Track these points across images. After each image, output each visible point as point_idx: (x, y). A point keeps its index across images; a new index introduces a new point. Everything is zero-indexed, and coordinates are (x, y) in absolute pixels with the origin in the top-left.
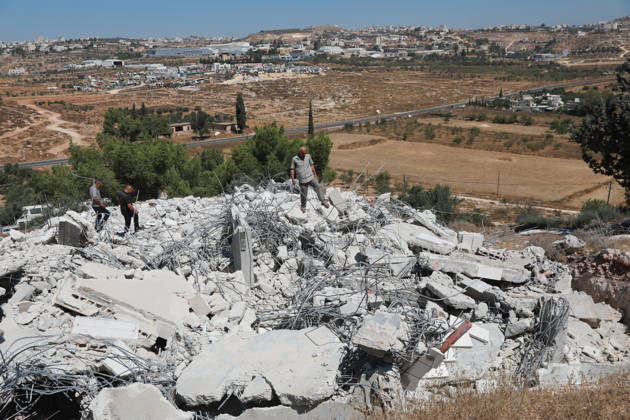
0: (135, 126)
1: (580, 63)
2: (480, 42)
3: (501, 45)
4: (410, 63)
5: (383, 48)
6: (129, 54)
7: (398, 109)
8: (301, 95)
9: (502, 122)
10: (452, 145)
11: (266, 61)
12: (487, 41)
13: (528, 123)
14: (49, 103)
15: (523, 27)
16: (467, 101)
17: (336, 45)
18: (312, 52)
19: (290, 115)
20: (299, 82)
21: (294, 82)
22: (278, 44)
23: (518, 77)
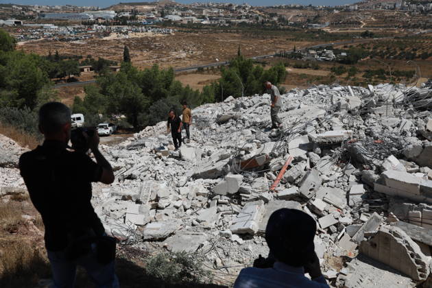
1: (337, 30)
2: (272, 15)
3: (285, 17)
4: (229, 28)
5: (209, 17)
7: (229, 58)
8: (161, 48)
9: (300, 67)
11: (130, 24)
12: (276, 15)
13: (317, 68)
15: (298, 6)
16: (274, 53)
17: (176, 14)
18: (161, 19)
20: (158, 39)
21: (154, 39)
22: (135, 12)
23: (301, 39)
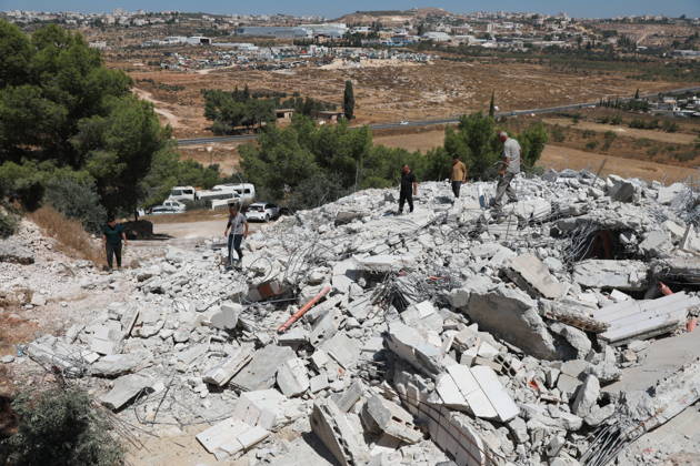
0: (239, 110)
2: (607, 34)
3: (632, 38)
4: (527, 55)
5: (496, 36)
6: (214, 31)
7: (518, 107)
8: (408, 85)
9: (641, 127)
10: (584, 150)
11: (366, 46)
12: (615, 33)
13: (672, 130)
14: (138, 81)
15: (658, 18)
16: (598, 101)
17: (442, 31)
18: (416, 38)
19: (398, 107)
20: (405, 71)
21: (399, 70)
22: (377, 27)
23: (655, 76)
